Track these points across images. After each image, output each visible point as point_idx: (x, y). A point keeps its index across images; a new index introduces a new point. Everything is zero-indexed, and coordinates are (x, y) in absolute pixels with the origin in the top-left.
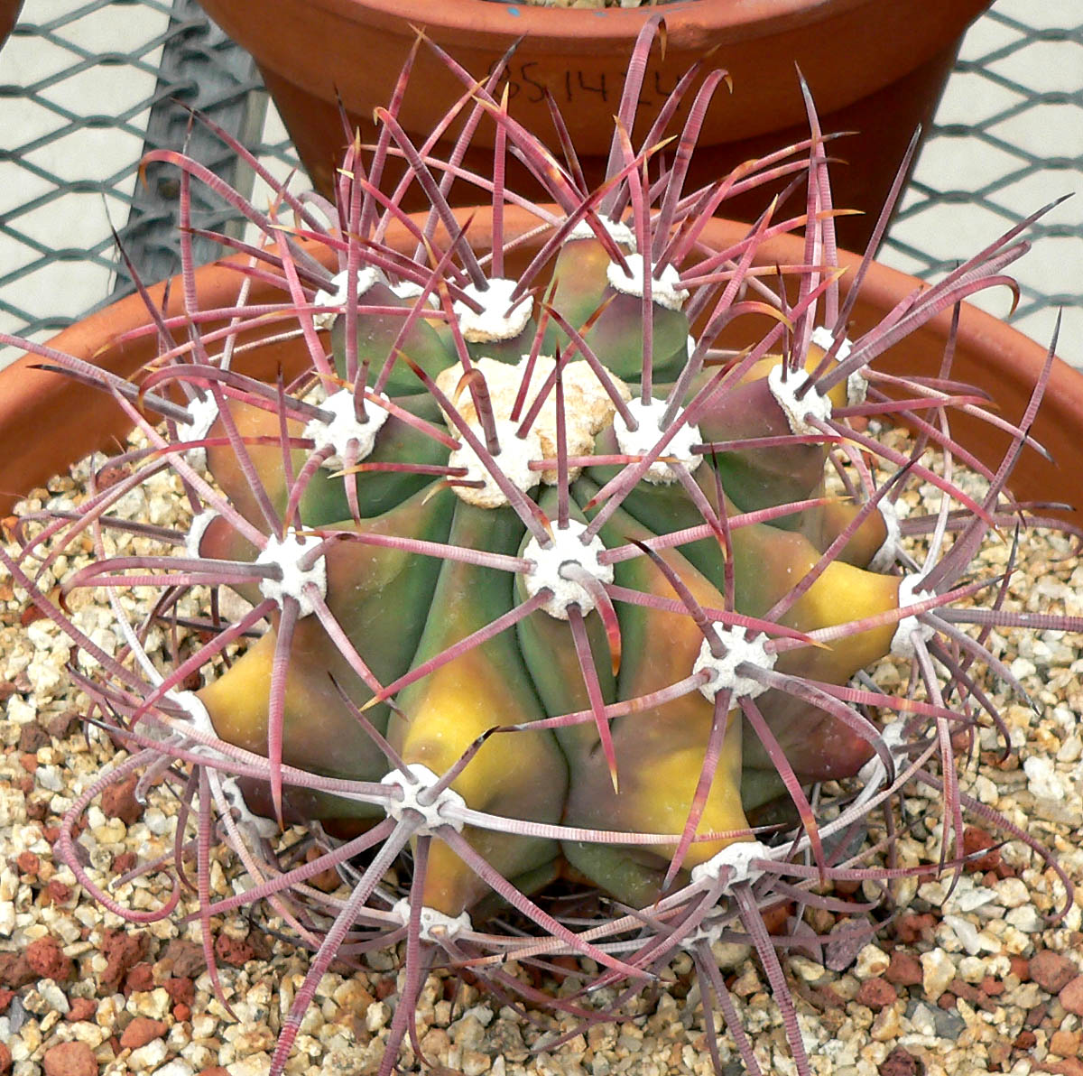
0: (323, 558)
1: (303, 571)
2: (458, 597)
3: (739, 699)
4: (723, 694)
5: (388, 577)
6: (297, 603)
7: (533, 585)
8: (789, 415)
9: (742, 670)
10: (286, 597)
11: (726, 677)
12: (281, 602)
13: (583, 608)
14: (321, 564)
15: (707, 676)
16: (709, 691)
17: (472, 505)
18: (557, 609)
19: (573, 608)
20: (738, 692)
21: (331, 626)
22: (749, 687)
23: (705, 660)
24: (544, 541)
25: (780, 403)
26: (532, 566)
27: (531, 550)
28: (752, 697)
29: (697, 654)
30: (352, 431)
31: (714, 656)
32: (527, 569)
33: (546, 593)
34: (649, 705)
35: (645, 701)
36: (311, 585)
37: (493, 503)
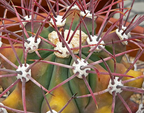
0: (30, 69)
1: (27, 72)
2: (58, 76)
3: (117, 93)
4: (114, 92)
5: (43, 74)
6: (25, 79)
7: (75, 72)
8: (120, 38)
9: (118, 87)
10: (23, 78)
11: (115, 89)
12: (22, 79)
13: (85, 76)
14: (30, 70)
15: (111, 88)
16: (111, 92)
17: (60, 58)
18: (80, 76)
19: (83, 76)
20: (117, 92)
21: (35, 81)
22: (119, 91)
23: (110, 85)
24: (77, 63)
25: (118, 36)
26: (75, 67)
27: (74, 64)
28: (119, 93)
29: (108, 84)
30: (34, 44)
31: (112, 84)
32: (74, 68)
33: (78, 73)
34: (101, 93)
35: (100, 92)
36: (28, 75)
37: (64, 57)
